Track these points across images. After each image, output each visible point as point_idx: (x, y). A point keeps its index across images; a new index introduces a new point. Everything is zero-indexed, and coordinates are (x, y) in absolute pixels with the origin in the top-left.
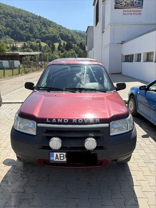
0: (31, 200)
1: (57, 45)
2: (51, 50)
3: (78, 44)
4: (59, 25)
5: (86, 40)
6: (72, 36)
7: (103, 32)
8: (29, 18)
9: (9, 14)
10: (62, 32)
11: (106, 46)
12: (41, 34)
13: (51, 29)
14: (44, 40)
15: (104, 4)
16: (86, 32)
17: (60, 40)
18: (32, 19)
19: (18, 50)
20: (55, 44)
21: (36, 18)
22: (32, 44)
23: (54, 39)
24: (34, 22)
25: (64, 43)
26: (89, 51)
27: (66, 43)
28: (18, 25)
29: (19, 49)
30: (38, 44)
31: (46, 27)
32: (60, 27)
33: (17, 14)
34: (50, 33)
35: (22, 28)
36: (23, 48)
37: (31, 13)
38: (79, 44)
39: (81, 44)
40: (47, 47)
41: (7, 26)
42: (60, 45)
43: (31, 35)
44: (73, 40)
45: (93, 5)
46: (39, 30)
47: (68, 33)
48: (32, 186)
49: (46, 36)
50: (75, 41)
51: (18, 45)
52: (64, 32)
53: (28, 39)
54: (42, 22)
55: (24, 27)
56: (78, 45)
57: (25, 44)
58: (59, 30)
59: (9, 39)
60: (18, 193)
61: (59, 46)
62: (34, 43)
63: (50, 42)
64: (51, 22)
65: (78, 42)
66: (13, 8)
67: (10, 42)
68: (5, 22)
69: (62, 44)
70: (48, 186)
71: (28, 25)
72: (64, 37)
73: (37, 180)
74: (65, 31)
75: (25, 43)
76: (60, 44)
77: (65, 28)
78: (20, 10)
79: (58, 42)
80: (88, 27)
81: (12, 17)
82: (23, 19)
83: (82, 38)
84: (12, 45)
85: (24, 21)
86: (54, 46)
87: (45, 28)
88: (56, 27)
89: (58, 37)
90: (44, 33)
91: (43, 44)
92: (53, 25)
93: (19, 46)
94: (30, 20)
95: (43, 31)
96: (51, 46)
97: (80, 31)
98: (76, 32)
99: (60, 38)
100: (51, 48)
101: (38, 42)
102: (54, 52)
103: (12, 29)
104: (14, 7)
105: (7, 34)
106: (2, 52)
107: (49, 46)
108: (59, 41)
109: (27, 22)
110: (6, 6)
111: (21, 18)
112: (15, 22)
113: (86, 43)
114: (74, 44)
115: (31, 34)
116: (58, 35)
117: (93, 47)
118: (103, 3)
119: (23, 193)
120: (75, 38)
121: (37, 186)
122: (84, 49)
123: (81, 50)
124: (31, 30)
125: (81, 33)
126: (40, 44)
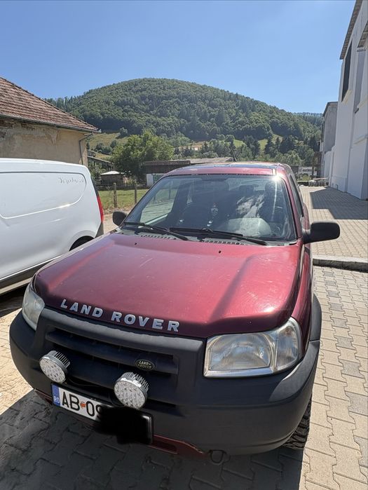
0: (23, 478)
1: (263, 144)
2: (250, 153)
3: (307, 139)
4: (271, 107)
5: (323, 131)
6: (296, 125)
7: (356, 111)
8: (218, 99)
9: (186, 97)
10: (275, 120)
11: (360, 140)
12: (236, 124)
13: (254, 116)
14: (239, 136)
15: (362, 50)
16: (324, 115)
17: (270, 135)
18: (222, 101)
19: (195, 156)
20: (259, 142)
21: (230, 99)
22: (218, 145)
23: (259, 133)
24: (225, 105)
25: (278, 139)
26: (325, 153)
27: (281, 139)
28: (198, 115)
29: (195, 154)
30: (229, 143)
31: (247, 113)
32: (274, 110)
33: (198, 95)
34: (252, 122)
35: (204, 118)
36: (202, 152)
37: (221, 91)
38: (309, 139)
39: (313, 139)
40: (244, 149)
41: (180, 116)
42: (269, 144)
43: (218, 129)
44: (298, 133)
45: (341, 59)
46: (233, 119)
47: (289, 119)
48: (48, 441)
49: (245, 128)
50: (301, 135)
51: (194, 148)
52: (279, 119)
53: (213, 135)
54: (240, 104)
55: (209, 115)
56: (305, 143)
57: (206, 145)
58: (271, 115)
59: (182, 138)
60: (16, 447)
61: (266, 146)
62: (222, 142)
63: (250, 139)
64: (257, 102)
65: (308, 136)
66: (193, 86)
67: (183, 142)
68: (178, 110)
69: (274, 142)
70: (77, 453)
71: (215, 112)
72: (279, 128)
73: (67, 428)
74: (281, 117)
75: (207, 143)
76: (269, 142)
77: (283, 110)
78: (204, 87)
79: (267, 138)
80: (329, 104)
81: (190, 101)
82: (207, 102)
83: (317, 128)
84: (185, 148)
85: (209, 105)
86: (257, 146)
87: (244, 114)
88: (264, 112)
89: (268, 128)
90: (242, 123)
91: (238, 144)
92: (259, 108)
93: (196, 149)
94: (219, 104)
95: (240, 119)
96: (252, 146)
97: (314, 114)
98: (304, 117)
99: (271, 131)
100: (252, 149)
101: (229, 140)
102: (256, 156)
103: (188, 121)
104: (195, 84)
105: (179, 129)
106: (165, 159)
107: (248, 146)
108: (269, 137)
109: (214, 106)
110: (182, 82)
111: (204, 101)
112: (194, 108)
113: (322, 135)
114: (299, 140)
115: (218, 126)
116: (267, 125)
117: (334, 144)
118: (361, 48)
119: (24, 451)
120: (302, 129)
121: (56, 445)
122: (316, 148)
123: (311, 150)
124: (219, 120)
125: (315, 119)
126: (232, 142)
